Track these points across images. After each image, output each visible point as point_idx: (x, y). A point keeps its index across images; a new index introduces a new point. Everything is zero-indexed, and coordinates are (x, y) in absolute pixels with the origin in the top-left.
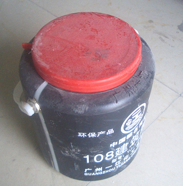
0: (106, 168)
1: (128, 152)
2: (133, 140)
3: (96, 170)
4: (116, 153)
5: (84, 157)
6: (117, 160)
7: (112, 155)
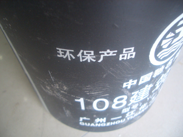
0: (112, 119)
1: (148, 99)
2: (160, 80)
3: (96, 120)
4: (130, 99)
5: (76, 100)
6: (131, 110)
7: (124, 102)
